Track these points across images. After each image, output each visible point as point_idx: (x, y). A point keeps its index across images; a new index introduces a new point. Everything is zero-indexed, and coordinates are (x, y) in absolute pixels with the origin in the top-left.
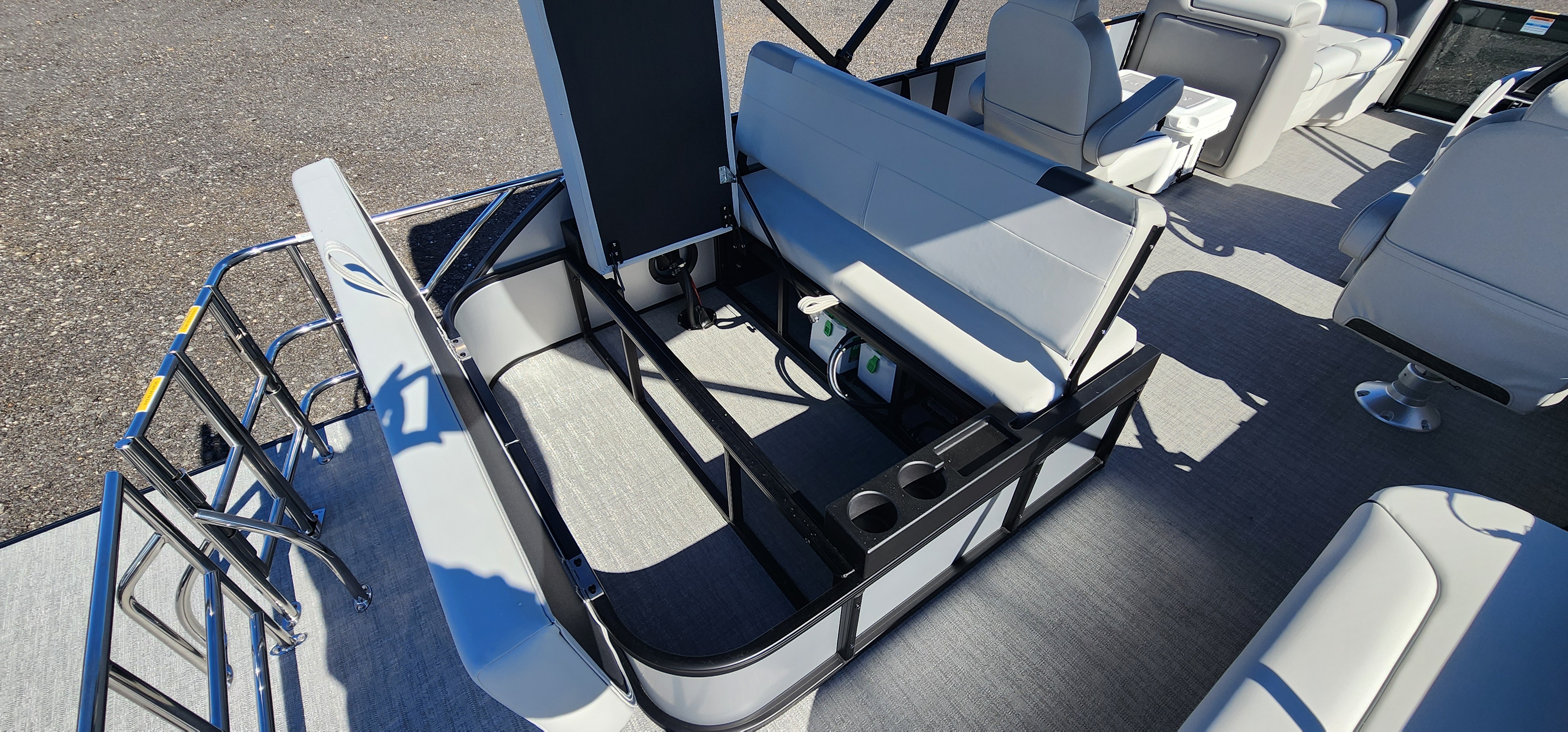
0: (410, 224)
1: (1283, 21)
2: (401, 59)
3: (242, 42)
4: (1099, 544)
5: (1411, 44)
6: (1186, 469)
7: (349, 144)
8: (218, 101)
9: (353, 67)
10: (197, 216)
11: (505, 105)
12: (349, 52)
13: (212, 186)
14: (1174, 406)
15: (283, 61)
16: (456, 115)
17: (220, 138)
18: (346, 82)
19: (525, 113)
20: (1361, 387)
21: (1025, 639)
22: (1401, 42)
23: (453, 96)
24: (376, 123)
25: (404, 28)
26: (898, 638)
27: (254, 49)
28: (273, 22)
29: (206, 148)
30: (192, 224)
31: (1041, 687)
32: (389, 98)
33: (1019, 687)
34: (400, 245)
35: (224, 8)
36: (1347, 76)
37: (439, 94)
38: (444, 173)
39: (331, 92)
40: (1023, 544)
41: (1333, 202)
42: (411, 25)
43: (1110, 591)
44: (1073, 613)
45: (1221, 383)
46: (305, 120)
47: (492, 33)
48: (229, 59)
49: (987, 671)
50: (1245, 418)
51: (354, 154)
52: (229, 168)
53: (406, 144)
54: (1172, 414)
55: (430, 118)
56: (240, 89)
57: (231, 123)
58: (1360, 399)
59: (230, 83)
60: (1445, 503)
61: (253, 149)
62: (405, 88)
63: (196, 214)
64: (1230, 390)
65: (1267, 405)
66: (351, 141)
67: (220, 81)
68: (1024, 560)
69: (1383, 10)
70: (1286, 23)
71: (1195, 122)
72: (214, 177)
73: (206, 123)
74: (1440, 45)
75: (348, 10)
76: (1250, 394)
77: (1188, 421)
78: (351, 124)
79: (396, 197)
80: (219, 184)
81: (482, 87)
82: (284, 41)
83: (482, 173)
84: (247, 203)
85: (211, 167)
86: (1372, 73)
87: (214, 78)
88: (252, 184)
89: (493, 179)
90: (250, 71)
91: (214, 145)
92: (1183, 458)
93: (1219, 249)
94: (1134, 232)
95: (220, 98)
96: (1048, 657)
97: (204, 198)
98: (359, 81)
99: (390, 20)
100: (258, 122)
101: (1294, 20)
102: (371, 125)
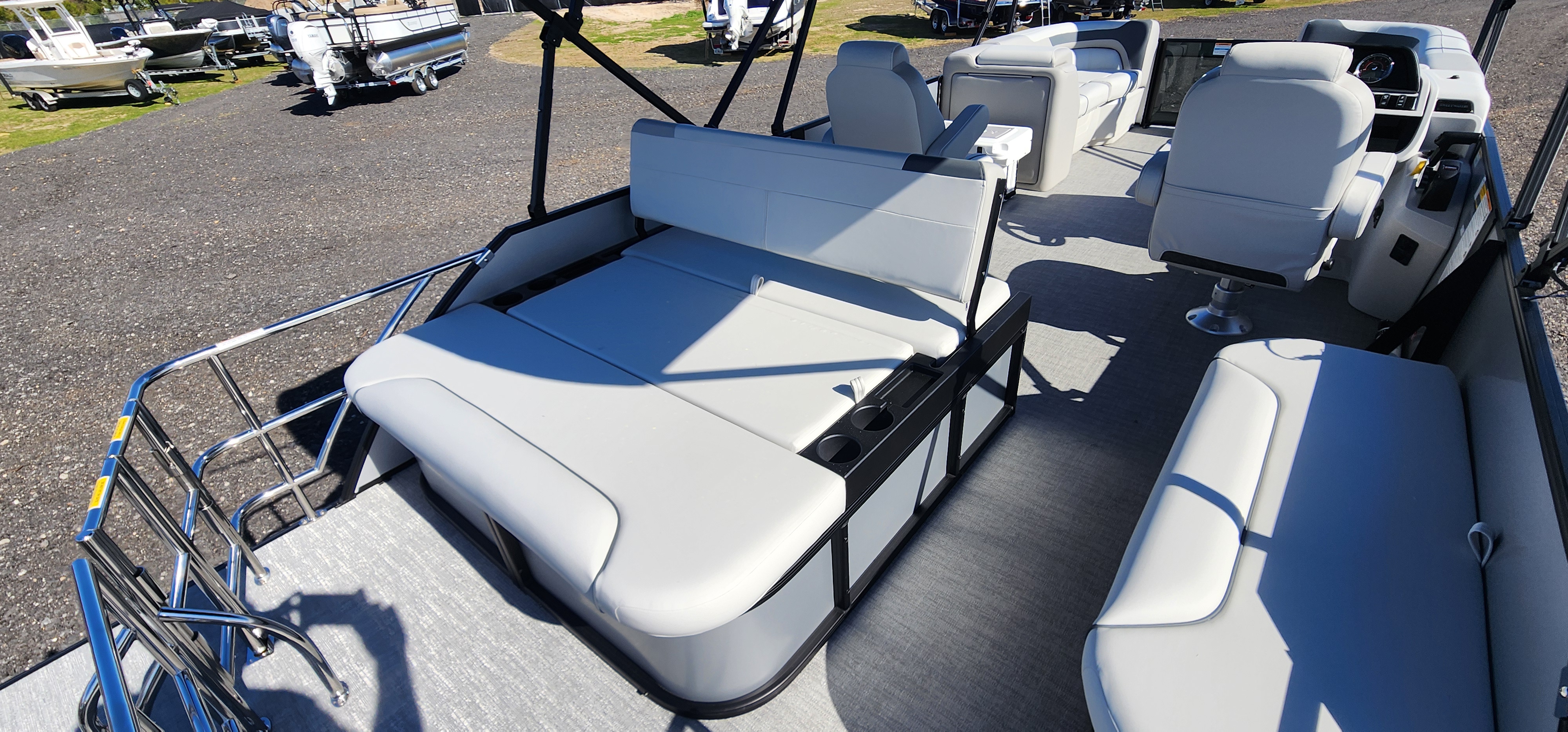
0: (277, 390)
1: (1047, 63)
2: (238, 239)
3: (44, 250)
4: (1031, 470)
5: (1145, 74)
6: (1080, 400)
7: (191, 327)
8: (22, 313)
9: (183, 255)
10: (12, 432)
11: (364, 261)
12: (175, 241)
13: (27, 398)
14: (1056, 357)
15: (97, 262)
16: (311, 279)
17: (30, 349)
18: (176, 269)
19: (386, 265)
20: (1189, 314)
21: (992, 556)
22: (1137, 75)
23: (305, 263)
24: (219, 302)
25: (235, 210)
26: (885, 585)
27: (59, 256)
28: (79, 227)
29: (13, 362)
30: (6, 441)
31: (1017, 588)
32: (231, 276)
33: (1000, 593)
34: (269, 413)
35: (15, 222)
36: (1107, 102)
37: (288, 264)
38: (307, 335)
39: (161, 281)
40: (968, 486)
41: (1127, 194)
42: (244, 206)
43: (1049, 502)
44: (1025, 526)
45: (1086, 333)
46: (134, 313)
47: (336, 200)
48: (29, 270)
49: (969, 589)
50: (1113, 355)
51: (199, 336)
52: (46, 376)
53: (259, 316)
54: (1056, 363)
55: (281, 287)
56: (48, 296)
57: (42, 331)
58: (1191, 322)
59: (36, 293)
60: (1265, 348)
61: (73, 352)
62: (248, 264)
63: (9, 430)
64: (1094, 337)
65: (1126, 341)
66: (193, 323)
67: (22, 292)
68: (973, 497)
69: (1117, 54)
70: (1050, 64)
71: (1005, 147)
72: (28, 389)
73: (10, 336)
74: (1164, 75)
75: (168, 203)
76: (1110, 336)
77: (1070, 365)
78: (190, 307)
79: (257, 367)
80: (36, 394)
81: (335, 250)
82: (95, 243)
83: (351, 327)
84: (73, 408)
85: (22, 379)
86: (1124, 98)
87: (13, 291)
88: (77, 387)
89: (363, 331)
90: (58, 277)
91: (24, 356)
92: (1075, 393)
93: (1054, 241)
94: (985, 184)
95: (25, 309)
96: (1016, 564)
97: (18, 412)
98: (193, 266)
99: (218, 205)
100: (76, 324)
101: (1055, 61)
102: (214, 304)
